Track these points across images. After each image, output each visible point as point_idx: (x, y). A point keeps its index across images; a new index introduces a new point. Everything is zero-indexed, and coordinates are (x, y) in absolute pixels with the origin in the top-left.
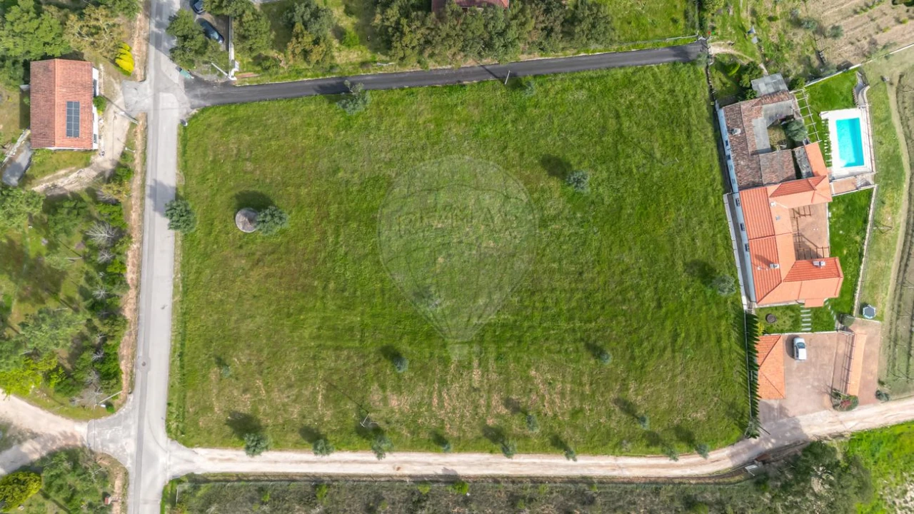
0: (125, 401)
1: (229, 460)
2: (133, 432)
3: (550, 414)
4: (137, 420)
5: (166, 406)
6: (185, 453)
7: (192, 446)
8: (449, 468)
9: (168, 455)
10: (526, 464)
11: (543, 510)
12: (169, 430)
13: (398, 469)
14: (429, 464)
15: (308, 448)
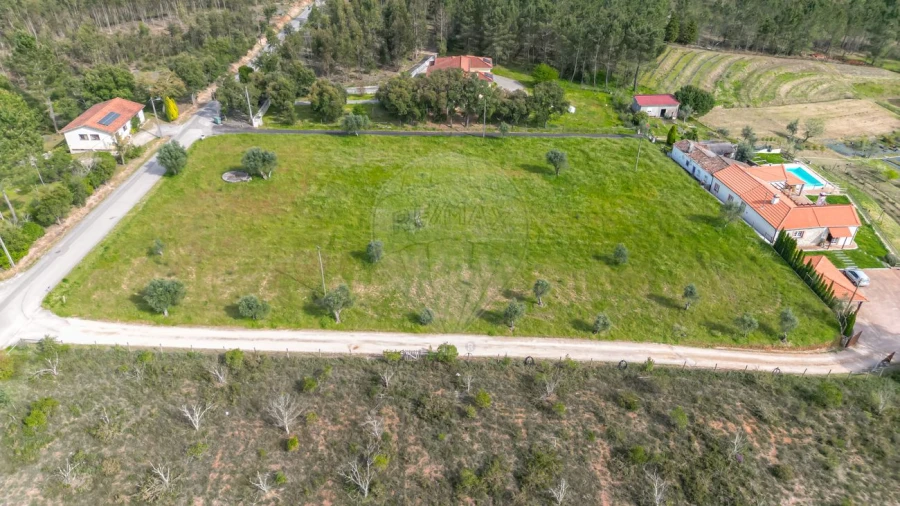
0: (10, 277)
3: (566, 303)
5: (59, 281)
6: (54, 321)
9: (28, 322)
11: (579, 396)
13: (355, 348)
15: (231, 324)
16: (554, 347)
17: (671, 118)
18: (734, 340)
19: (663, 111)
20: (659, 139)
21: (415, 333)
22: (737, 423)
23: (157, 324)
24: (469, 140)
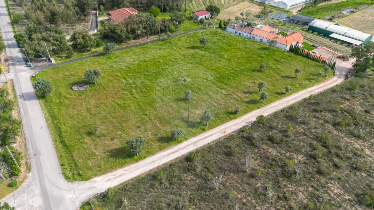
0: (25, 178)
1: (121, 175)
2: (37, 191)
4: (38, 184)
5: (60, 167)
6: (86, 184)
7: (89, 179)
8: (248, 121)
9: (72, 192)
10: (277, 105)
12: (67, 178)
13: (225, 132)
14: (237, 124)
15: (168, 146)
16: (280, 104)
17: (208, 19)
18: (317, 81)
19: (205, 17)
20: (216, 26)
21: (237, 118)
22: (345, 104)
23: (137, 161)
24: (155, 43)
